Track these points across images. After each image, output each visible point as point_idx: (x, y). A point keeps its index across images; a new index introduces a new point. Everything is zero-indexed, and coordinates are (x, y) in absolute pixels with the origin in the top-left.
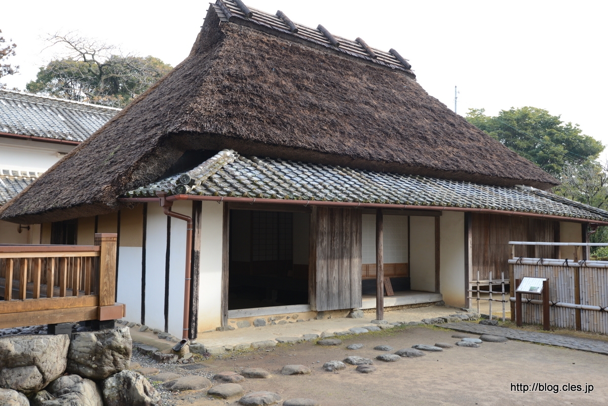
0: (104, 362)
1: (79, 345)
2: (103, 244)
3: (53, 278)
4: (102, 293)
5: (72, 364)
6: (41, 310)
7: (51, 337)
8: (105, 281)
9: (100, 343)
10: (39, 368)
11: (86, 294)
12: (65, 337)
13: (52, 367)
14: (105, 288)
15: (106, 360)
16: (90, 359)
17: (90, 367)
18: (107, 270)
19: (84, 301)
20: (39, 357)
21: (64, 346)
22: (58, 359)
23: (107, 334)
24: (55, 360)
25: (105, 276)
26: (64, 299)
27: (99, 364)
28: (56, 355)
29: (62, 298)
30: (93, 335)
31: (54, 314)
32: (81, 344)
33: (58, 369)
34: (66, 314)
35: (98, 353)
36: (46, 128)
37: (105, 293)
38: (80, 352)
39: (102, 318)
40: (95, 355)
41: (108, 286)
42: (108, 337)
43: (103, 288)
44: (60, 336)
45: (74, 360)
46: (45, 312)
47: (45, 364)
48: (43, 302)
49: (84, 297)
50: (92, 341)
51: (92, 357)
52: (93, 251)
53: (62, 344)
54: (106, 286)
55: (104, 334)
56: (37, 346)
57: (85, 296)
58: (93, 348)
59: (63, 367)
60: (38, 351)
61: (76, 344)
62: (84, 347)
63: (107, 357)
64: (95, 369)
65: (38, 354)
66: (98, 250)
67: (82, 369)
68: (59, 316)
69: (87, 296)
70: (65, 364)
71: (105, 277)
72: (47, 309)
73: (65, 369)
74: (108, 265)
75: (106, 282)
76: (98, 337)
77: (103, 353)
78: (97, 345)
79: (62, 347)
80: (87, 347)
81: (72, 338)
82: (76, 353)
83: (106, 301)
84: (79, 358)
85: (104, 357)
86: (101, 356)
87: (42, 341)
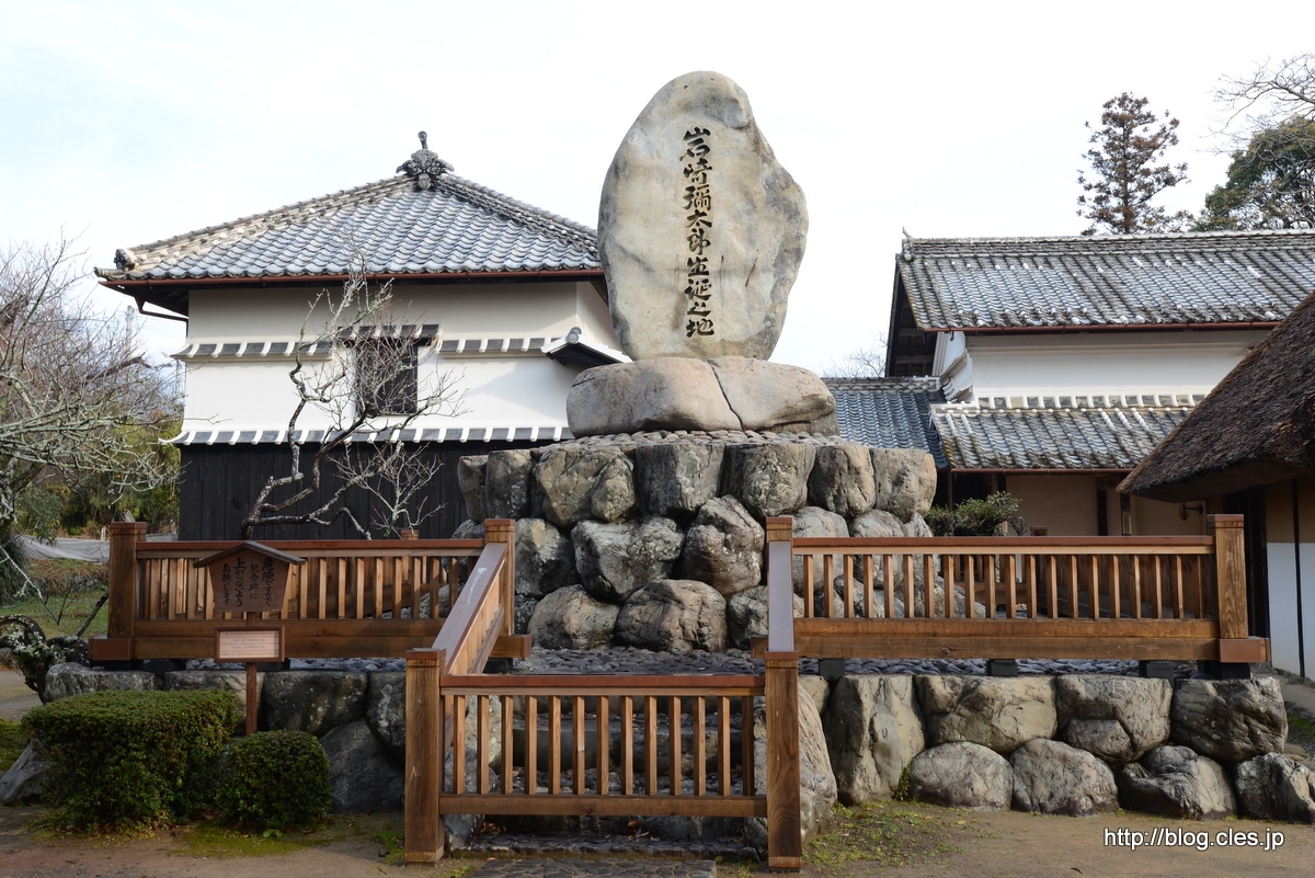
0: (1232, 732)
1: (1188, 698)
2: (1219, 534)
3: (1138, 588)
4: (1223, 617)
5: (1178, 729)
6: (1123, 636)
7: (1139, 681)
8: (1227, 595)
9: (1221, 699)
10: (1123, 724)
11: (1197, 617)
12: (1163, 683)
13: (1144, 727)
14: (1228, 608)
15: (1236, 730)
16: (1208, 724)
17: (1210, 739)
18: (1230, 576)
19: (1193, 627)
20: (1122, 708)
21: (1163, 697)
22: (1154, 716)
23: (1234, 685)
24: (1149, 717)
25: (1227, 588)
26: (1160, 623)
27: (1223, 735)
28: (1150, 710)
29: (1156, 620)
30: (1209, 686)
31: (1143, 644)
32: (1191, 697)
33: (1155, 733)
34: (1163, 646)
35: (1221, 716)
36: (1219, 300)
37: (1229, 616)
38: (1190, 711)
39: (1224, 659)
40: (1216, 719)
41: (1234, 606)
42: (1235, 691)
43: (1224, 607)
44: (1155, 680)
45: (1181, 722)
46: (1129, 639)
47: (1131, 720)
48: (1126, 625)
49: (1192, 621)
50: (1207, 695)
51: (1210, 721)
52: (1203, 545)
53: (1159, 694)
54: (1230, 604)
55: (1228, 686)
56: (1117, 690)
57: (1194, 620)
58: (1210, 707)
59: (1163, 731)
60: (1119, 698)
61: (1181, 697)
62: (1195, 703)
63: (1236, 725)
64: (1217, 742)
65: (1120, 703)
66: (1210, 542)
67: (1195, 739)
68: (1150, 648)
69: (1199, 621)
70: (1168, 727)
71: (1226, 590)
72: (1133, 637)
73: (1167, 736)
74: (1230, 568)
75: (1229, 599)
76: (1219, 689)
77: (1228, 718)
78: (1216, 701)
79: (1158, 698)
80: (1201, 704)
81: (1176, 686)
82: (1182, 711)
83: (1231, 631)
84: (1188, 719)
85: (1231, 724)
86: (1226, 722)
87: (1124, 683)
